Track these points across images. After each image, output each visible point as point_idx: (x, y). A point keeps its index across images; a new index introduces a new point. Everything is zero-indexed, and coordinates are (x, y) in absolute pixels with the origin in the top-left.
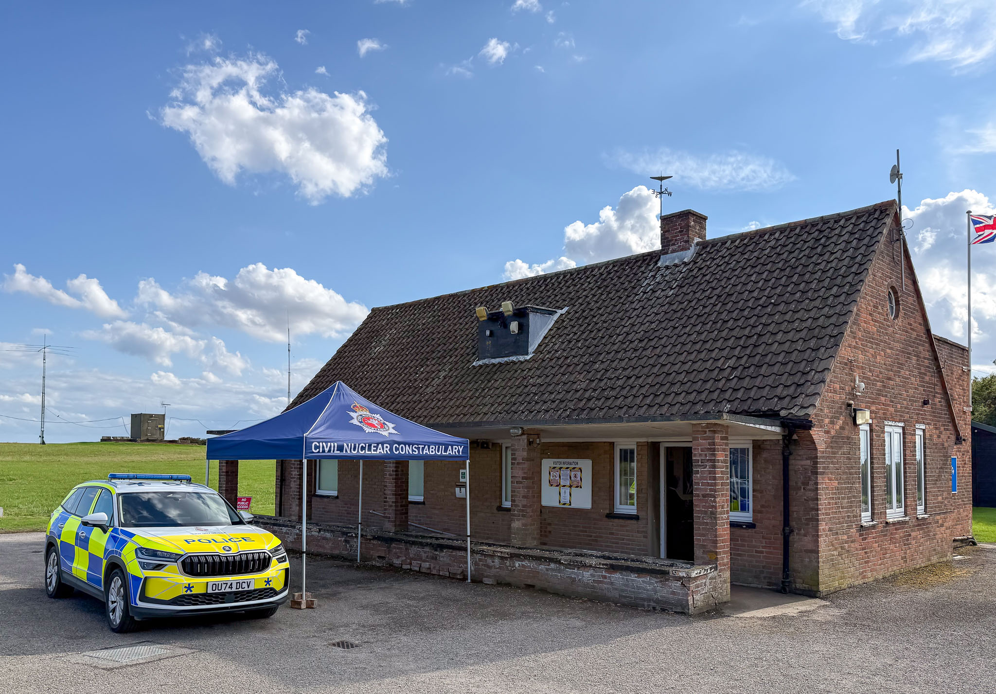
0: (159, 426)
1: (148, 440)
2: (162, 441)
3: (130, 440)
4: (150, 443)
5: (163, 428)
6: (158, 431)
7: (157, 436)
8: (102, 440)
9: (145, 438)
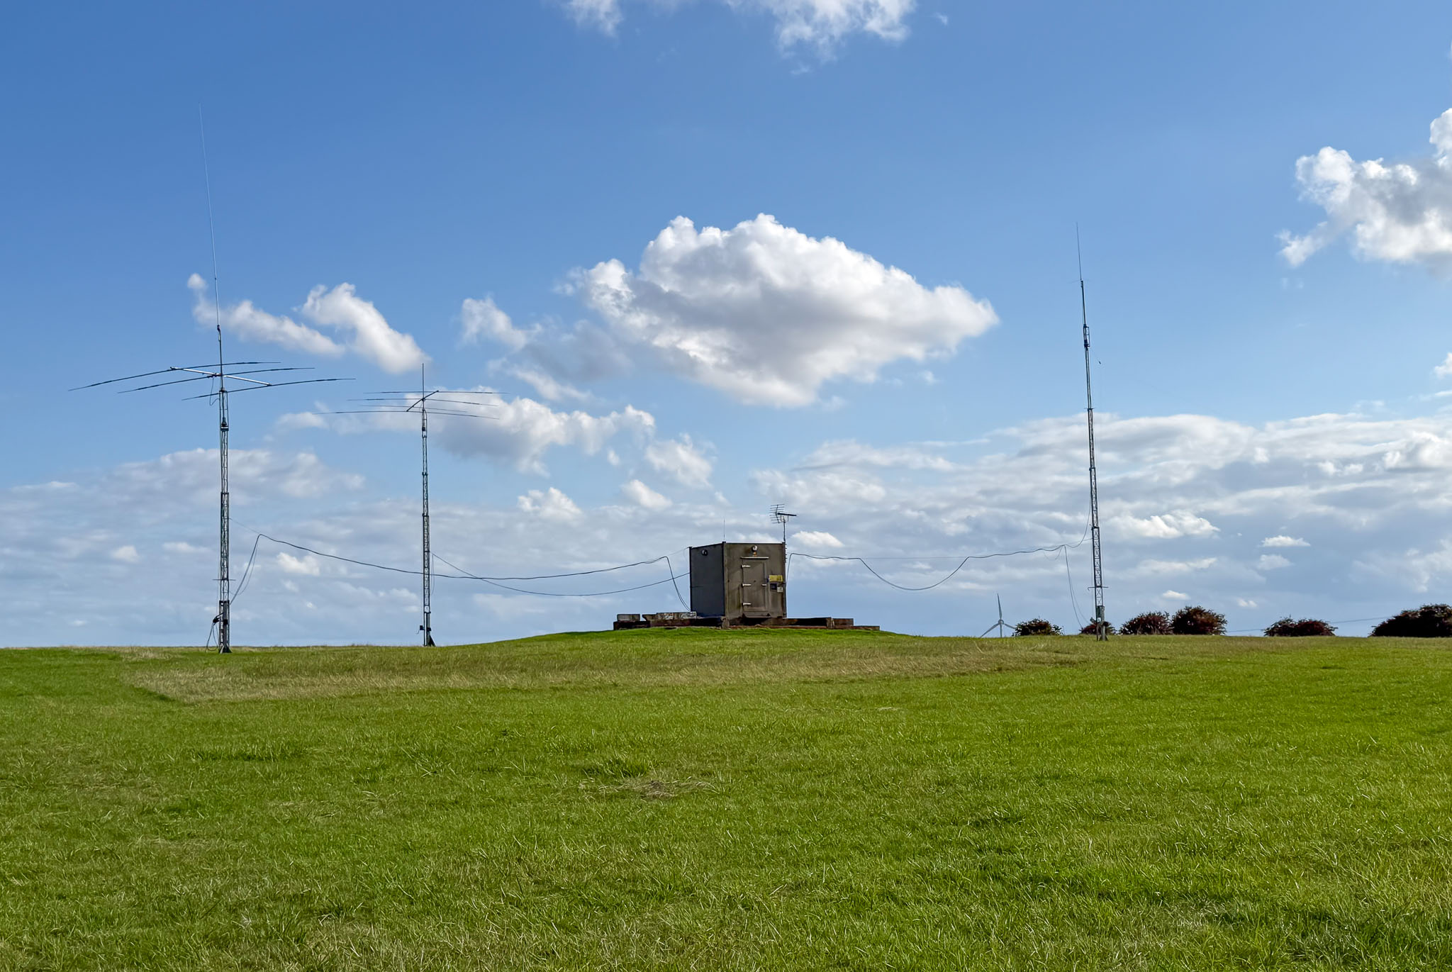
0: (773, 578)
1: (746, 621)
2: (781, 621)
3: (693, 622)
4: (749, 628)
5: (783, 584)
6: (770, 594)
7: (766, 609)
8: (618, 625)
9: (736, 614)
